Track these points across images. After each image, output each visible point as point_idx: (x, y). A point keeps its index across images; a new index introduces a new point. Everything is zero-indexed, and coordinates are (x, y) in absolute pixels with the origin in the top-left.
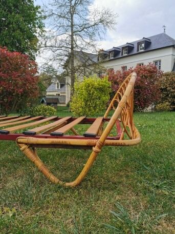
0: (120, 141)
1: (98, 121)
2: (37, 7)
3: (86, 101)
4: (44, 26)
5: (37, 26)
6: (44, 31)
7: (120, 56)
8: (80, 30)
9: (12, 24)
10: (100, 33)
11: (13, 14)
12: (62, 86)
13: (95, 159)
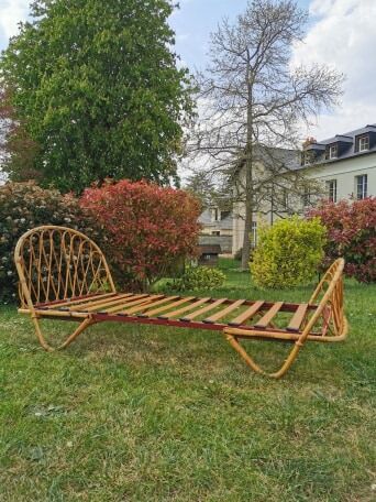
0: (323, 337)
1: (302, 308)
2: (182, 71)
3: (279, 261)
4: (195, 106)
5: (181, 106)
6: (194, 114)
7: (352, 153)
8: (266, 111)
9: (138, 108)
10: (306, 113)
11: (140, 89)
12: (225, 215)
13: (296, 356)
